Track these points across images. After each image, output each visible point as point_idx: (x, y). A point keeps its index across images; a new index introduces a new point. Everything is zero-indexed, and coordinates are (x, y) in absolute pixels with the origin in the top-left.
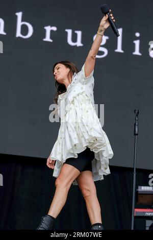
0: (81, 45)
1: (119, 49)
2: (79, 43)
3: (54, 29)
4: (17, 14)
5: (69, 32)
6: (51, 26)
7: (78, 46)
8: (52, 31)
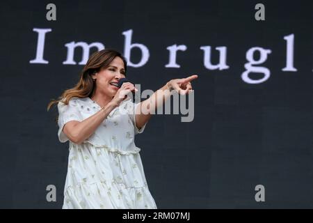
0: (226, 67)
1: (290, 67)
2: (222, 65)
3: (183, 48)
4: (125, 33)
5: (207, 50)
6: (178, 45)
7: (221, 69)
8: (179, 52)
